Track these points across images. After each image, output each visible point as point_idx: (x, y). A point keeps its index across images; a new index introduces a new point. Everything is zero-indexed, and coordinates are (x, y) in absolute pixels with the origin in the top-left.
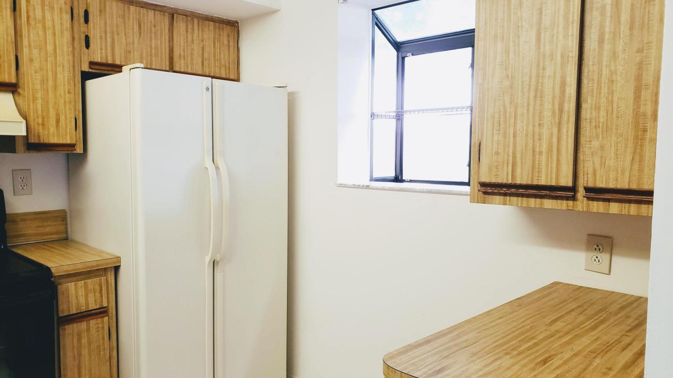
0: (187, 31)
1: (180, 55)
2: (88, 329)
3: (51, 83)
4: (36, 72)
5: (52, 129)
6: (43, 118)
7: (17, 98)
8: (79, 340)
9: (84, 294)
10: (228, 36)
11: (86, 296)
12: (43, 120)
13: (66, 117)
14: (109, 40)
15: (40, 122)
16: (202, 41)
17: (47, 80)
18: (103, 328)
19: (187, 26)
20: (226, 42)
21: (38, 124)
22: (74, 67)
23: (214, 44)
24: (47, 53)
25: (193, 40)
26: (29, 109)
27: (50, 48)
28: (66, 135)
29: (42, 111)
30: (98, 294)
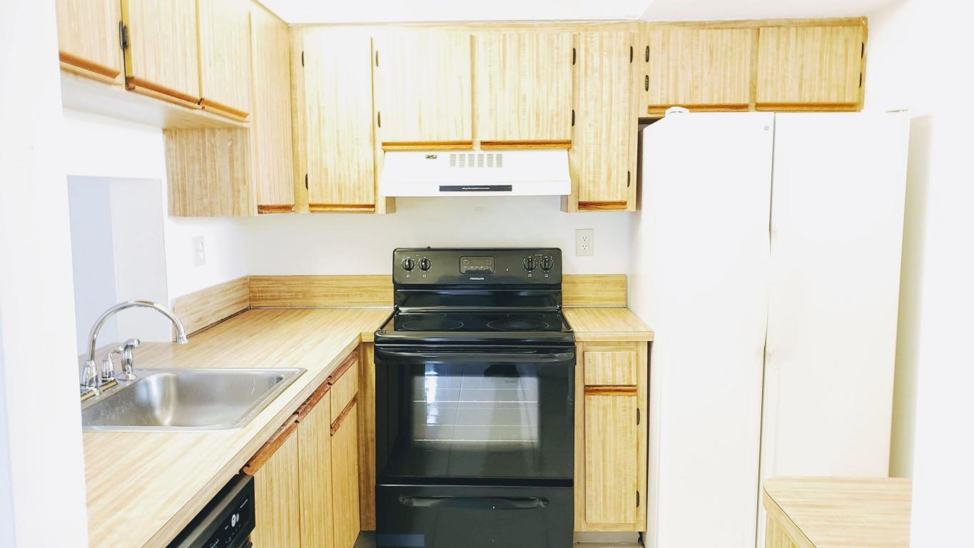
0: (778, 47)
1: (766, 81)
2: (615, 405)
3: (604, 136)
4: (590, 126)
5: (603, 186)
6: (594, 175)
7: (571, 155)
8: (605, 415)
9: (611, 366)
10: (846, 41)
11: (614, 370)
12: (594, 177)
13: (618, 173)
14: (672, 77)
15: (591, 179)
16: (802, 56)
17: (601, 132)
18: (631, 408)
19: (779, 39)
20: (841, 51)
21: (589, 181)
22: (630, 114)
23: (821, 57)
24: (602, 103)
25: (786, 59)
26: (581, 165)
27: (606, 97)
28: (617, 192)
29: (594, 168)
30: (626, 370)
